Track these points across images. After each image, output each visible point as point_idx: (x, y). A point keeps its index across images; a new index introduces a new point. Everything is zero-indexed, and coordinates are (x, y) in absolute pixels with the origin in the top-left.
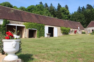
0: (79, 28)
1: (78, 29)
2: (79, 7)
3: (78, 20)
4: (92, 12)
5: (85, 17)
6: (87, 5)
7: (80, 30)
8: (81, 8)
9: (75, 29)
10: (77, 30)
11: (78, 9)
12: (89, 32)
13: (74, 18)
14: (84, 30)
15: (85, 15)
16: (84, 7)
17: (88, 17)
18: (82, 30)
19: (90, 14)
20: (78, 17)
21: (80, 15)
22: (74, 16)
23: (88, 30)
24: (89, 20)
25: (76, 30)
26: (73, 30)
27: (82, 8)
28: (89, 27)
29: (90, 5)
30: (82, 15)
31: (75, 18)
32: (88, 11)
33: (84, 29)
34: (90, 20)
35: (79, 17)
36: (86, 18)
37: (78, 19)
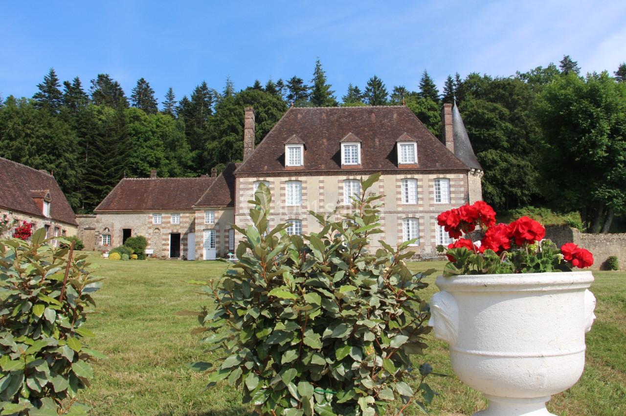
0: (46, 209)
1: (43, 217)
2: (52, 74)
3: (38, 160)
4: (123, 125)
5: (80, 144)
6: (101, 77)
7: (53, 224)
8: (61, 82)
9: (20, 217)
10: (33, 225)
11: (41, 87)
12: (102, 243)
13: (11, 139)
14: (76, 226)
15: (84, 135)
16: (77, 82)
17: (98, 148)
18: (63, 227)
19: (109, 136)
20: (38, 137)
21: (50, 126)
22: (10, 125)
23: (99, 227)
24: (101, 170)
25: (29, 220)
26: (11, 221)
27: (67, 84)
28: (107, 210)
29: (116, 85)
30: (67, 134)
31: (16, 143)
32: (100, 112)
33: (78, 220)
34: (108, 168)
35: (47, 137)
36: (83, 153)
37: (39, 151)
